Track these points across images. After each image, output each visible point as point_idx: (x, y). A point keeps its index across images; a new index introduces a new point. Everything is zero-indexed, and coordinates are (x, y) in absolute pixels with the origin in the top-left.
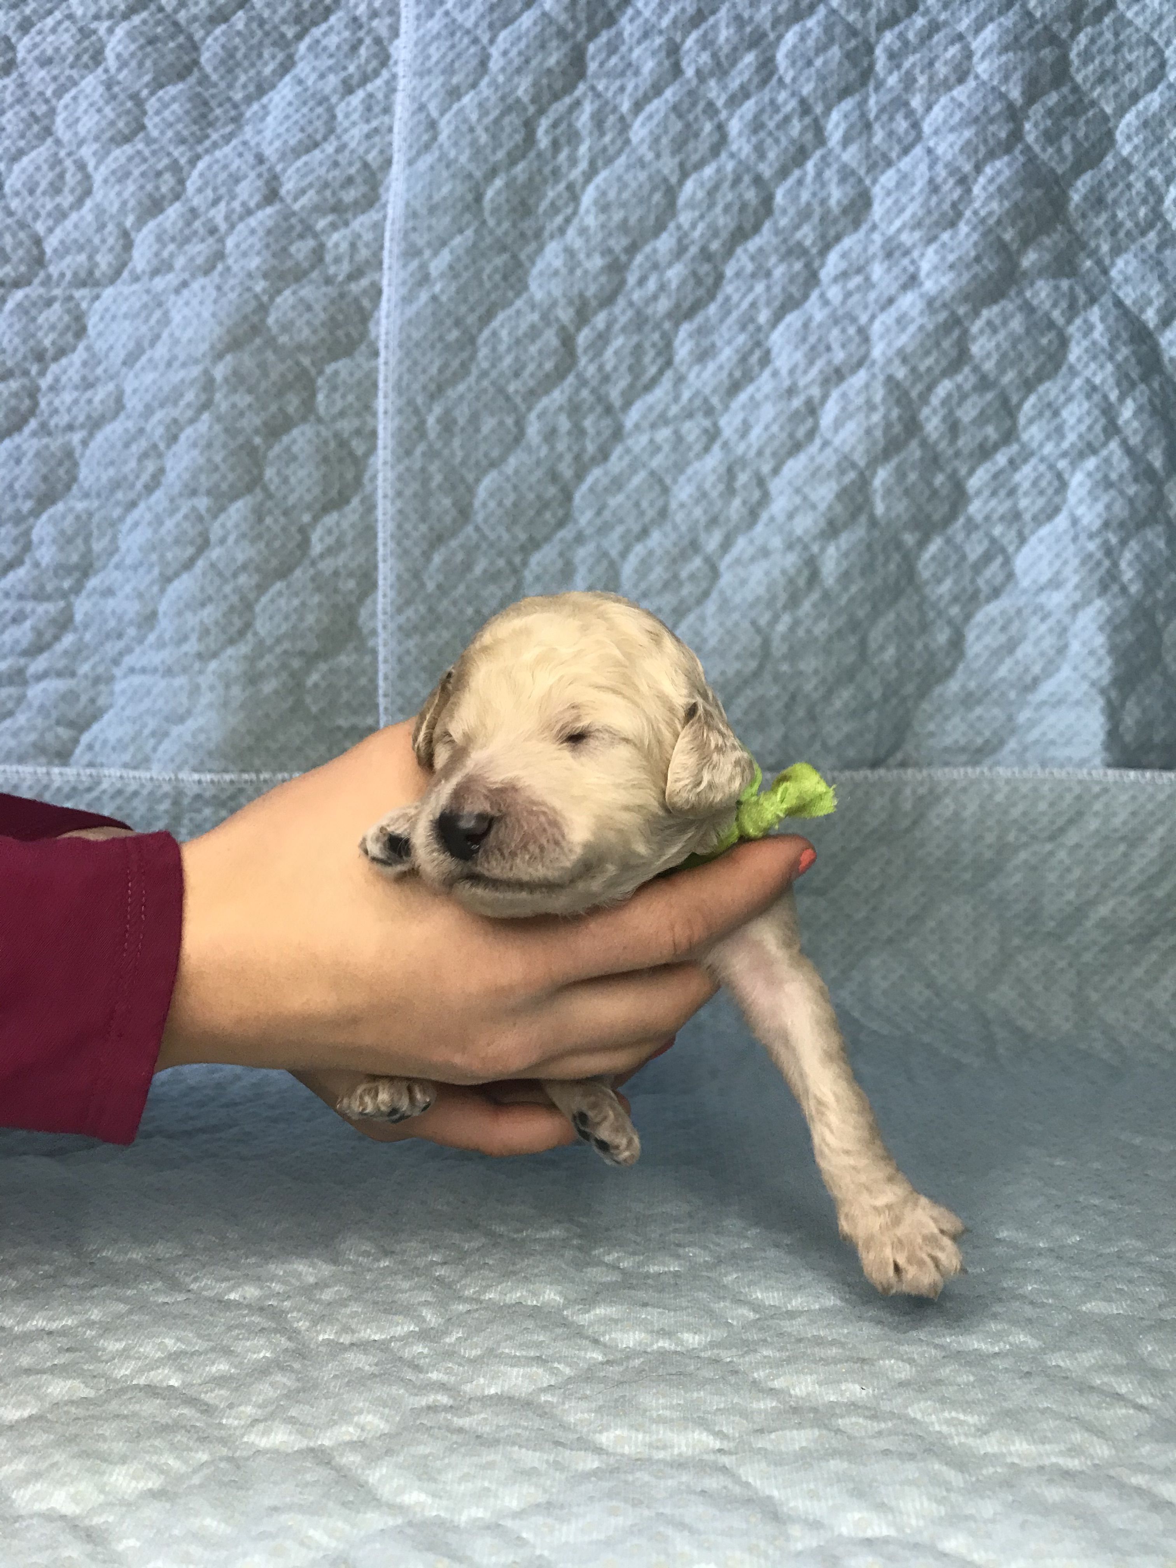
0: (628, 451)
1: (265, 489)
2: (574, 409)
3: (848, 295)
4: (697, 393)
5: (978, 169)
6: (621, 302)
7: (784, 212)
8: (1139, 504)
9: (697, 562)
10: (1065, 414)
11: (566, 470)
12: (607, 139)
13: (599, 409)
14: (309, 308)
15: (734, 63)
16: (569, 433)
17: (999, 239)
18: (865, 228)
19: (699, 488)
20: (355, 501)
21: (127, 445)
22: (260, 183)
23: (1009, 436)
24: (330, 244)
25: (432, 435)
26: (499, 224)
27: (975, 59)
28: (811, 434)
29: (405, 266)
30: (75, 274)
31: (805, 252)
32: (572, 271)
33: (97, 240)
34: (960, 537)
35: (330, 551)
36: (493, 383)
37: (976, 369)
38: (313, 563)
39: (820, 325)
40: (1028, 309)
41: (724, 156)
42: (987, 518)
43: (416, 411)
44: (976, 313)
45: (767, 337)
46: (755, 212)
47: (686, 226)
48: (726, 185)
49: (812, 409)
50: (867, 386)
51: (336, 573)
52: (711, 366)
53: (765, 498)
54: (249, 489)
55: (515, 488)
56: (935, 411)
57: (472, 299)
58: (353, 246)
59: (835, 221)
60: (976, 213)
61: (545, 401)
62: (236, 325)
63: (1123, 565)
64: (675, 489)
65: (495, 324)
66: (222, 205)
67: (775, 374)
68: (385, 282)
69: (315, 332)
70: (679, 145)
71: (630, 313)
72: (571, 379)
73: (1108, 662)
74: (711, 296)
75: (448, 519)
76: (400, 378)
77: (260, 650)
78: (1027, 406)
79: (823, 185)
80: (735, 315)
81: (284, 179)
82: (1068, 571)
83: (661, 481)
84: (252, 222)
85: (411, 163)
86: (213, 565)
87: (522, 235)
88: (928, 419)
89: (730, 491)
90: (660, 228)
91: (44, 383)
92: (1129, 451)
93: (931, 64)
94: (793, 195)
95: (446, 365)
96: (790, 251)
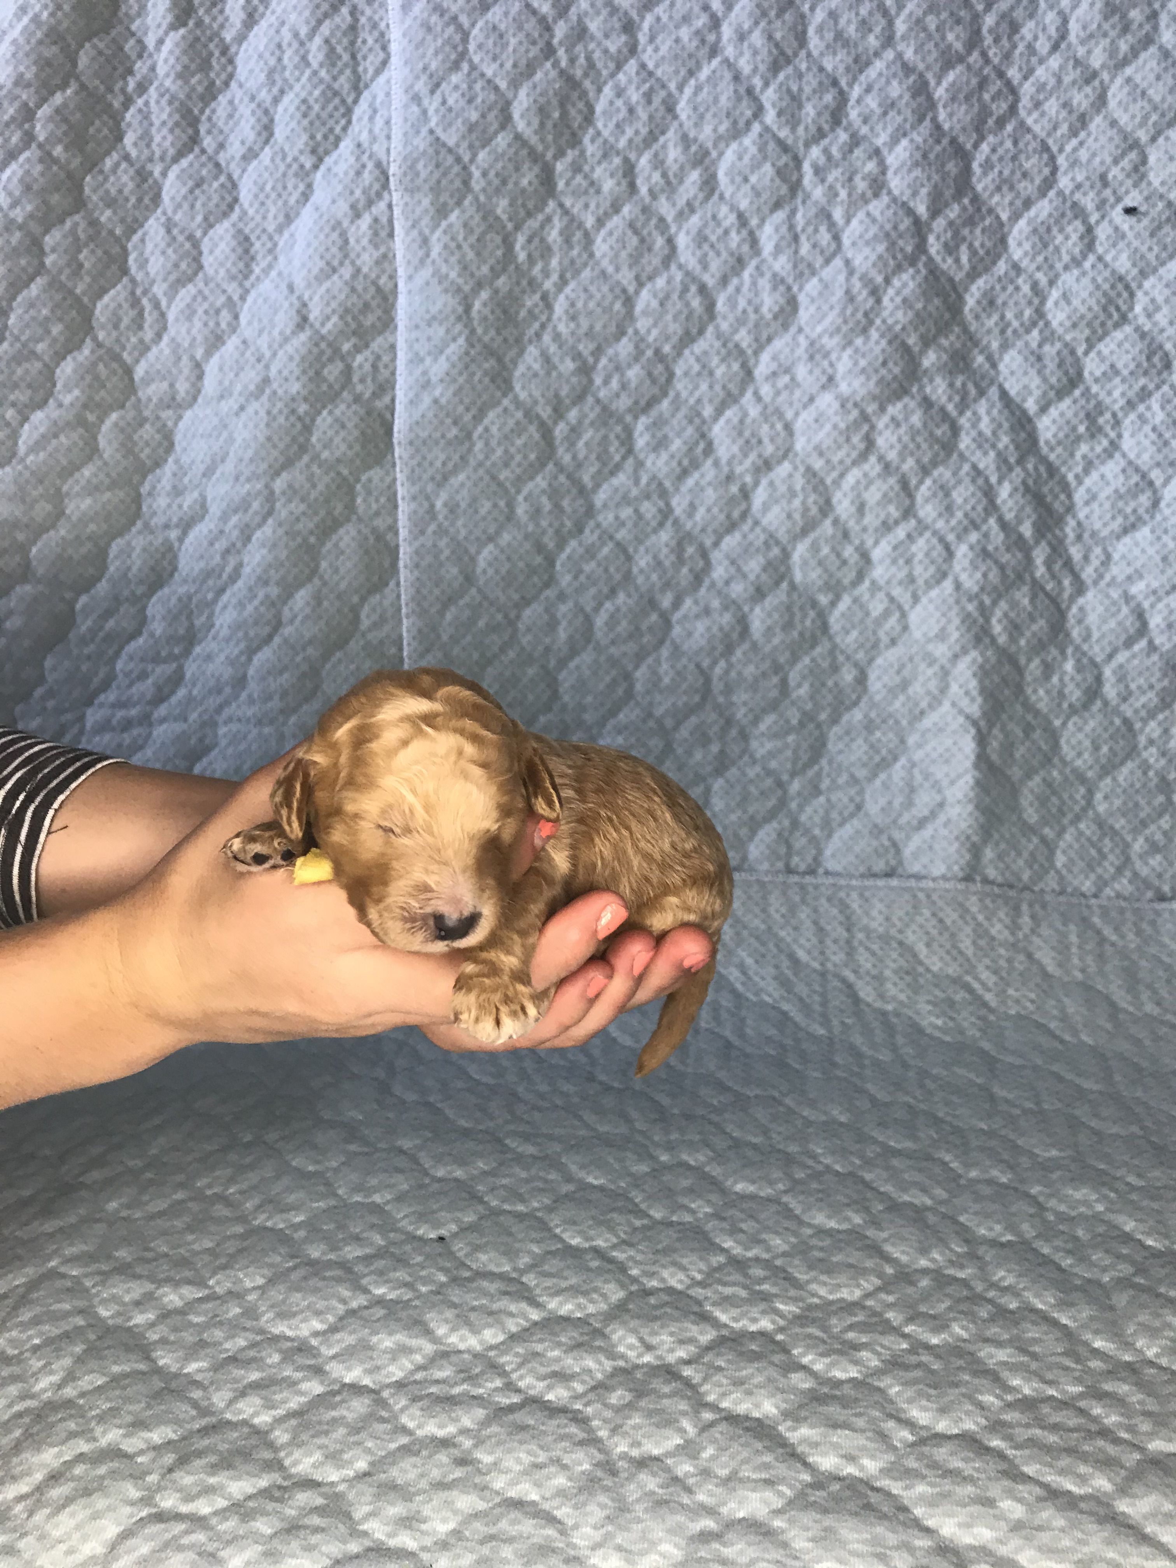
0: (598, 525)
1: (321, 578)
2: (554, 494)
3: (778, 393)
4: (654, 478)
5: (888, 281)
6: (590, 400)
7: (725, 318)
8: (1009, 572)
9: (654, 617)
10: (954, 494)
11: (550, 542)
12: (575, 252)
13: (574, 491)
14: (344, 426)
15: (681, 182)
16: (551, 512)
17: (904, 344)
18: (793, 330)
19: (655, 557)
21: (212, 544)
22: (292, 312)
23: (908, 512)
24: (355, 365)
25: (440, 517)
26: (486, 332)
27: (890, 174)
28: (744, 515)
29: (413, 373)
30: (161, 400)
31: (742, 352)
32: (548, 373)
34: (866, 597)
35: (374, 627)
36: (488, 472)
37: (881, 458)
38: (363, 635)
39: (754, 420)
40: (927, 403)
41: (673, 267)
42: (888, 582)
44: (882, 409)
45: (710, 429)
46: (700, 319)
47: (643, 332)
48: (675, 297)
49: (746, 494)
50: (790, 476)
52: (664, 456)
53: (708, 565)
54: (309, 579)
55: (509, 558)
56: (845, 495)
57: (467, 400)
58: (374, 366)
59: (768, 325)
60: (884, 321)
61: (530, 485)
62: (287, 448)
63: (994, 621)
64: (636, 557)
65: (486, 421)
66: (266, 335)
67: (716, 464)
69: (350, 446)
70: (635, 259)
71: (598, 409)
72: (550, 467)
73: (979, 700)
74: (664, 392)
75: (456, 585)
76: (414, 470)
78: (923, 488)
79: (758, 293)
80: (683, 411)
81: (311, 305)
82: (951, 628)
83: (625, 551)
84: (290, 349)
86: (286, 641)
87: (506, 341)
88: (839, 502)
89: (681, 560)
90: (621, 333)
91: (145, 489)
92: (1004, 525)
93: (850, 179)
94: (732, 302)
95: (449, 458)
96: (729, 353)
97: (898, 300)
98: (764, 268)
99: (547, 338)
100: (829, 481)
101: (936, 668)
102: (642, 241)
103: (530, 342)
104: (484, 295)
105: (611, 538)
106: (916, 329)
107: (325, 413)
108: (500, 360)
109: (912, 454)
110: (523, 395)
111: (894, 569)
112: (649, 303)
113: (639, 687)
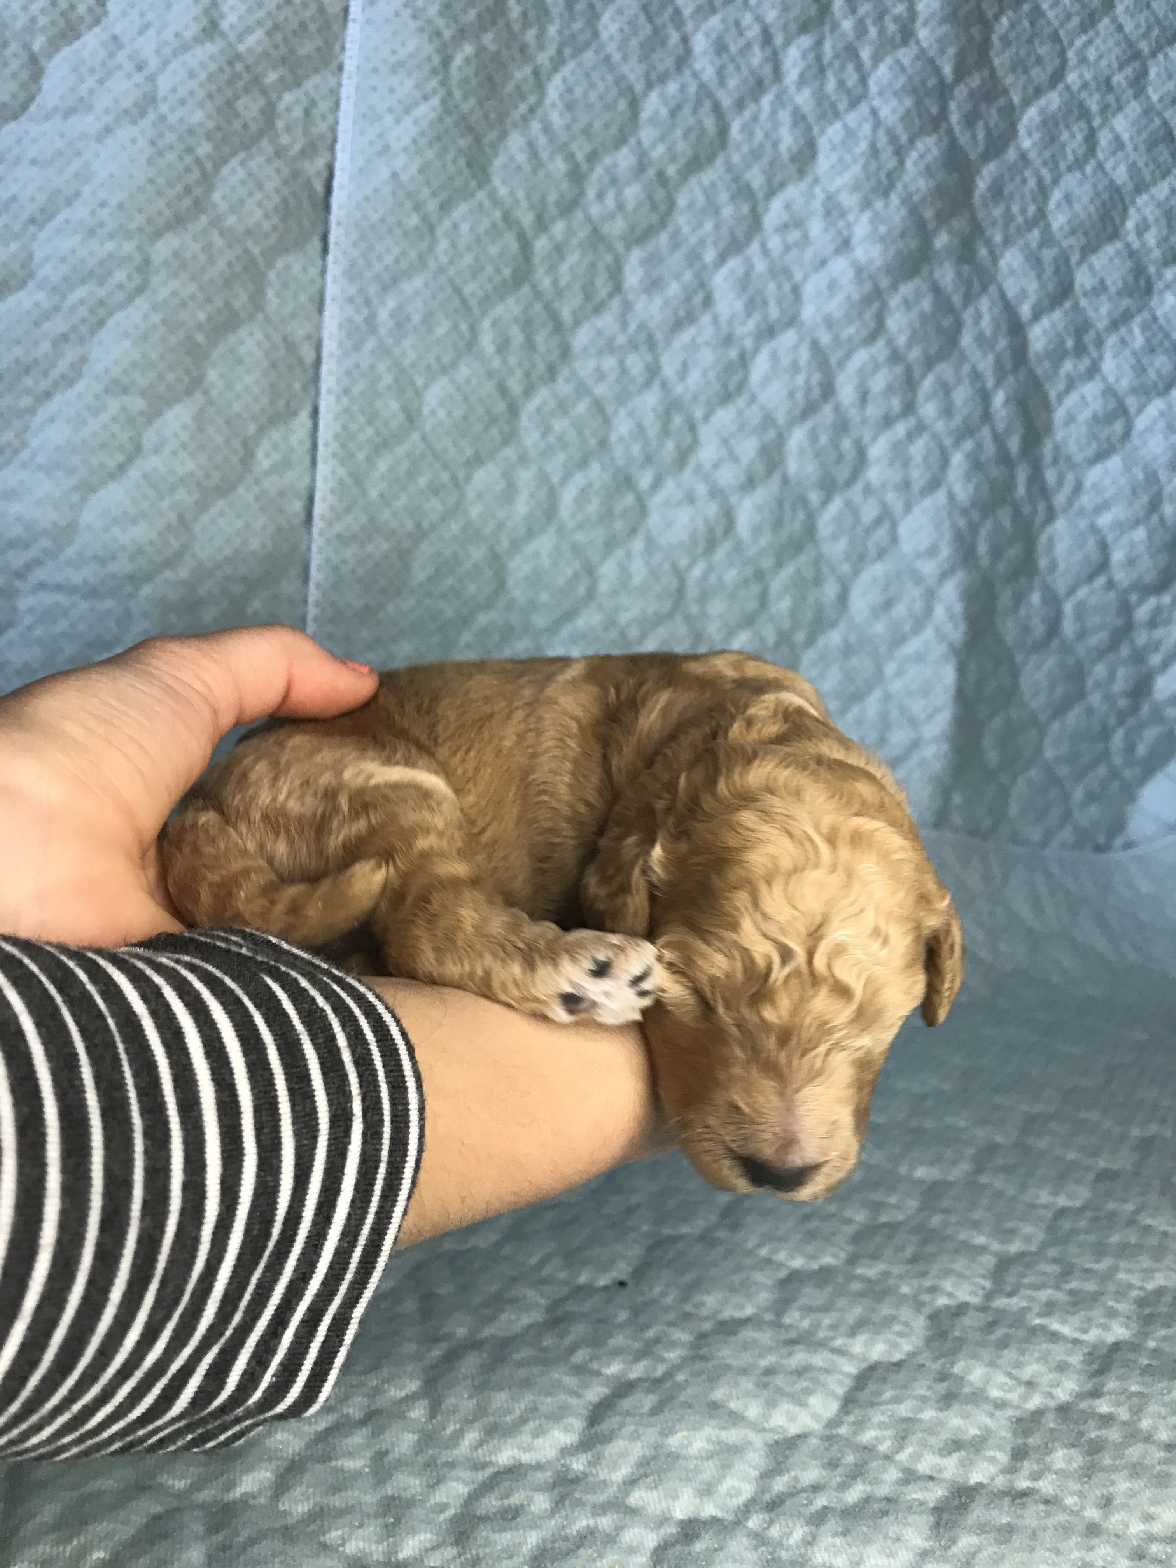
99: (535, 126)
101: (923, 588)
102: (656, 31)
103: (515, 125)
104: (468, 49)
105: (588, 392)
107: (234, 162)
108: (478, 140)
109: (920, 342)
110: (503, 192)
111: (889, 471)
112: (657, 112)
113: (604, 587)
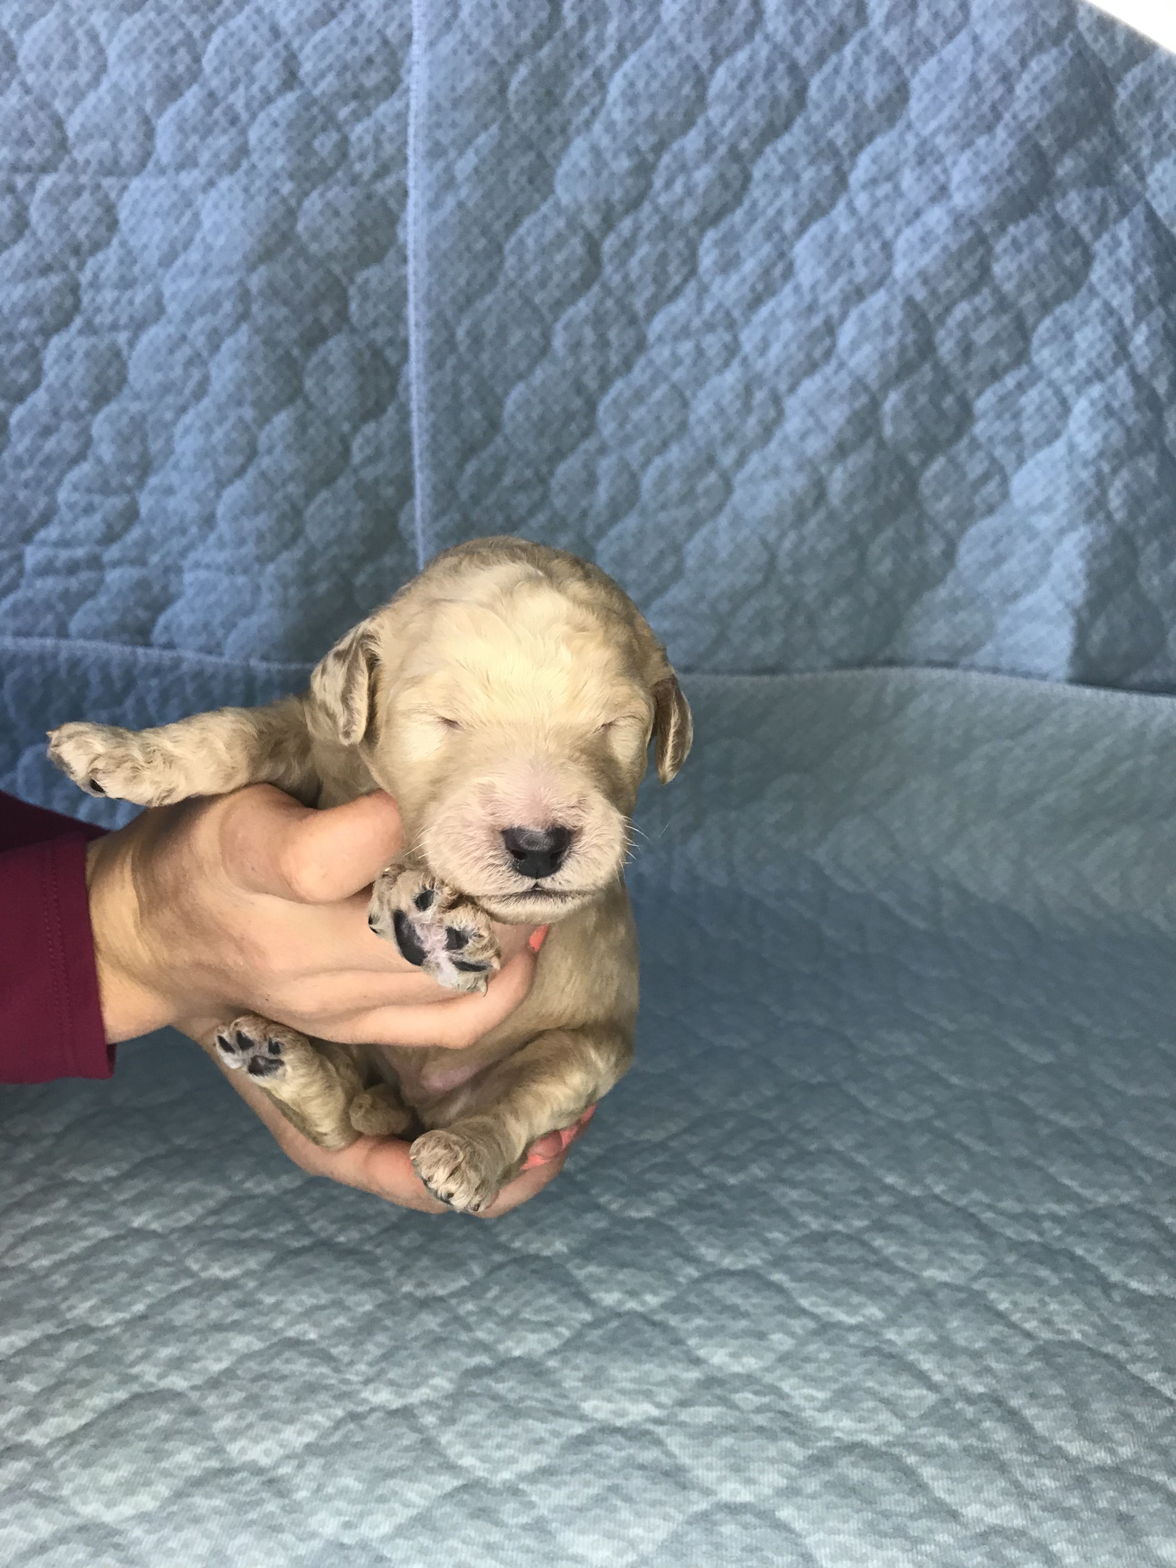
0: (651, 362)
1: (306, 399)
2: (598, 320)
3: (876, 205)
4: (720, 305)
5: (1024, 63)
6: (647, 207)
7: (818, 106)
8: (1136, 435)
9: (712, 478)
10: (1078, 337)
11: (591, 381)
12: (637, 15)
13: (623, 319)
14: (336, 213)
16: (594, 346)
17: (1036, 146)
18: (900, 125)
19: (717, 404)
20: (391, 410)
21: (171, 351)
22: (278, 64)
23: (1021, 357)
24: (353, 137)
25: (462, 348)
26: (524, 118)
28: (828, 354)
29: (430, 168)
30: (101, 163)
31: (836, 153)
32: (598, 174)
33: (118, 126)
34: (963, 457)
35: (370, 460)
36: (521, 294)
38: (355, 471)
39: (846, 238)
40: (1057, 223)
41: (758, 37)
42: (991, 439)
43: (446, 324)
44: (1003, 228)
45: (792, 247)
46: (787, 107)
47: (716, 122)
48: (758, 77)
49: (830, 328)
50: (886, 307)
51: (376, 481)
52: (734, 278)
53: (780, 414)
54: (291, 400)
55: (542, 401)
56: (950, 334)
57: (498, 205)
58: (377, 142)
59: (870, 118)
60: (1015, 117)
61: (571, 312)
62: (267, 234)
63: (1112, 493)
64: (694, 403)
65: (521, 231)
66: (241, 90)
67: (797, 289)
68: (411, 183)
69: (343, 239)
70: (713, 25)
71: (656, 219)
72: (596, 288)
73: (1084, 586)
74: (738, 200)
75: (478, 432)
76: (430, 290)
77: (311, 554)
78: (1042, 328)
79: (861, 76)
80: (761, 223)
81: (302, 57)
82: (1059, 498)
83: (681, 395)
84: (274, 111)
85: (432, 44)
86: (263, 474)
87: (548, 131)
88: (942, 342)
89: (747, 408)
90: (689, 123)
91: (85, 278)
92: (1136, 379)
94: (828, 86)
95: (474, 276)
96: (820, 153)
97: (1035, 89)
98: (870, 44)
99: (597, 127)
100: (931, 316)
101: (1037, 543)
103: (577, 132)
105: (666, 378)
106: (1053, 128)
108: (540, 155)
109: (1033, 285)
110: (566, 200)
111: (997, 425)
112: (725, 86)
113: (691, 562)
